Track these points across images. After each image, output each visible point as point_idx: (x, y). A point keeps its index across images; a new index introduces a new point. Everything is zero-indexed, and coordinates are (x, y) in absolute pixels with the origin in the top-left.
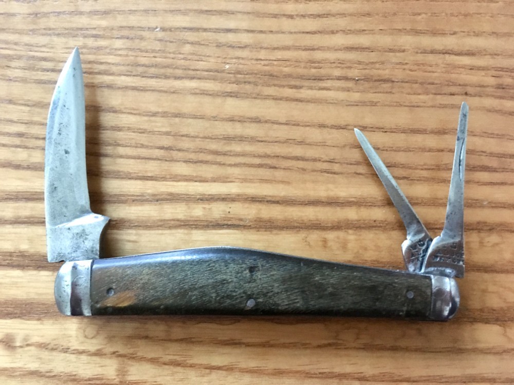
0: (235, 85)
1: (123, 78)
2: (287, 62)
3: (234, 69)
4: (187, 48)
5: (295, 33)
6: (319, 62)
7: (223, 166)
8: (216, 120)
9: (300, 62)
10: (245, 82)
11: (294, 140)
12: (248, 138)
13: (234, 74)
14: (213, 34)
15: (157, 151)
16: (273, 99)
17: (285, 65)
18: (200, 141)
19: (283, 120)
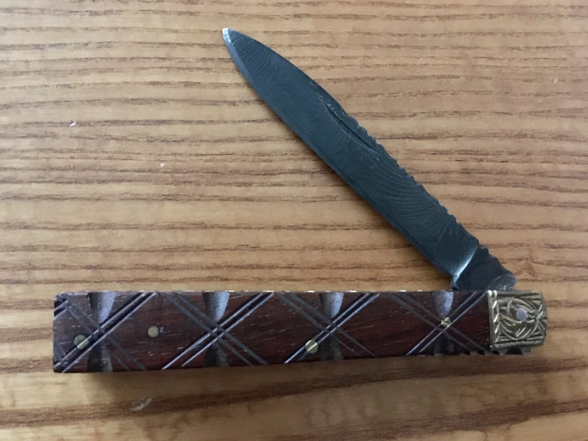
0: (173, 187)
1: (34, 185)
2: (233, 156)
3: (171, 167)
4: (112, 146)
5: (239, 121)
6: (268, 155)
7: (166, 283)
8: (154, 229)
9: (247, 155)
10: (185, 182)
11: (247, 245)
12: (193, 247)
13: (171, 173)
14: (143, 127)
15: (83, 270)
16: (220, 200)
17: (230, 160)
18: (135, 255)
19: (233, 224)
